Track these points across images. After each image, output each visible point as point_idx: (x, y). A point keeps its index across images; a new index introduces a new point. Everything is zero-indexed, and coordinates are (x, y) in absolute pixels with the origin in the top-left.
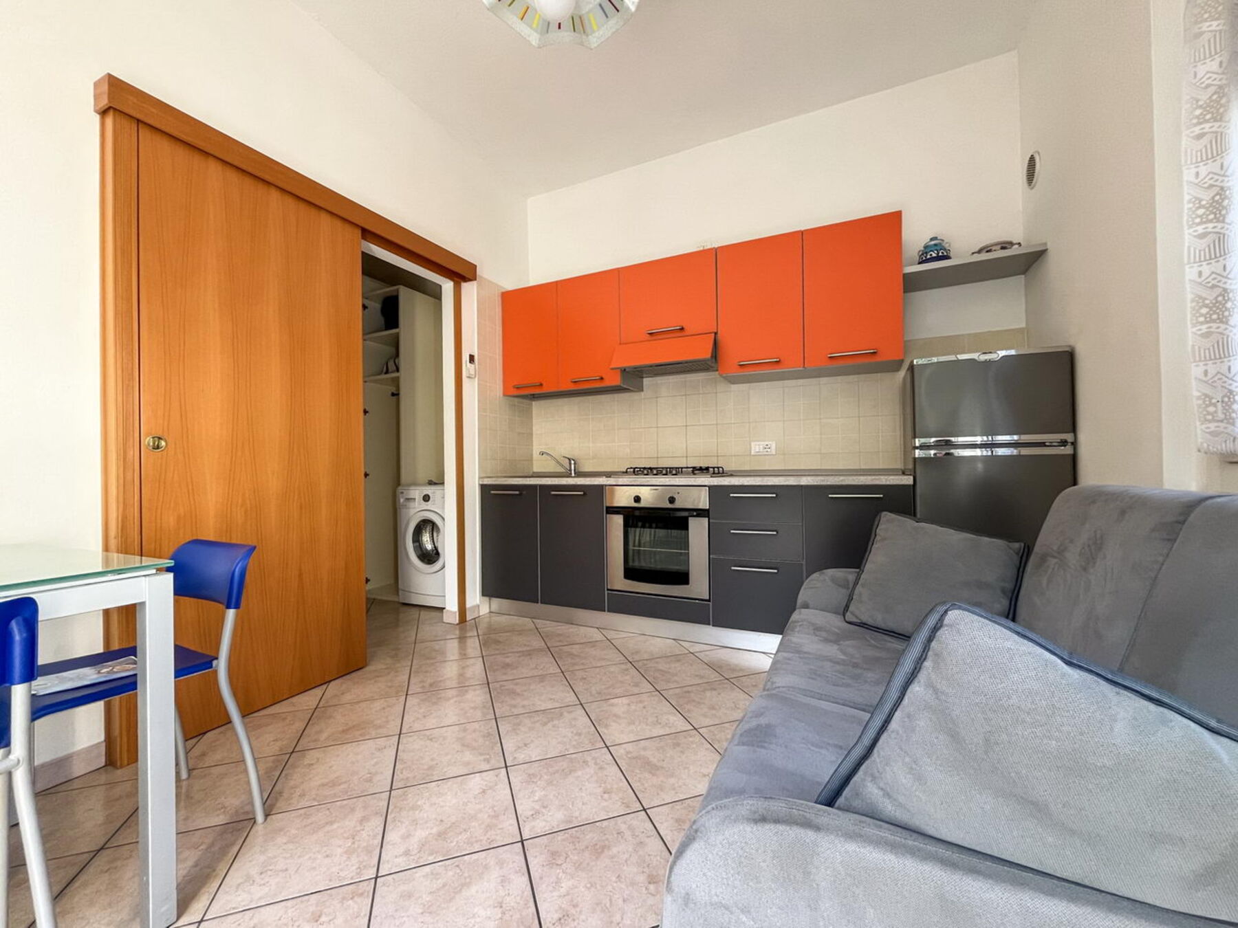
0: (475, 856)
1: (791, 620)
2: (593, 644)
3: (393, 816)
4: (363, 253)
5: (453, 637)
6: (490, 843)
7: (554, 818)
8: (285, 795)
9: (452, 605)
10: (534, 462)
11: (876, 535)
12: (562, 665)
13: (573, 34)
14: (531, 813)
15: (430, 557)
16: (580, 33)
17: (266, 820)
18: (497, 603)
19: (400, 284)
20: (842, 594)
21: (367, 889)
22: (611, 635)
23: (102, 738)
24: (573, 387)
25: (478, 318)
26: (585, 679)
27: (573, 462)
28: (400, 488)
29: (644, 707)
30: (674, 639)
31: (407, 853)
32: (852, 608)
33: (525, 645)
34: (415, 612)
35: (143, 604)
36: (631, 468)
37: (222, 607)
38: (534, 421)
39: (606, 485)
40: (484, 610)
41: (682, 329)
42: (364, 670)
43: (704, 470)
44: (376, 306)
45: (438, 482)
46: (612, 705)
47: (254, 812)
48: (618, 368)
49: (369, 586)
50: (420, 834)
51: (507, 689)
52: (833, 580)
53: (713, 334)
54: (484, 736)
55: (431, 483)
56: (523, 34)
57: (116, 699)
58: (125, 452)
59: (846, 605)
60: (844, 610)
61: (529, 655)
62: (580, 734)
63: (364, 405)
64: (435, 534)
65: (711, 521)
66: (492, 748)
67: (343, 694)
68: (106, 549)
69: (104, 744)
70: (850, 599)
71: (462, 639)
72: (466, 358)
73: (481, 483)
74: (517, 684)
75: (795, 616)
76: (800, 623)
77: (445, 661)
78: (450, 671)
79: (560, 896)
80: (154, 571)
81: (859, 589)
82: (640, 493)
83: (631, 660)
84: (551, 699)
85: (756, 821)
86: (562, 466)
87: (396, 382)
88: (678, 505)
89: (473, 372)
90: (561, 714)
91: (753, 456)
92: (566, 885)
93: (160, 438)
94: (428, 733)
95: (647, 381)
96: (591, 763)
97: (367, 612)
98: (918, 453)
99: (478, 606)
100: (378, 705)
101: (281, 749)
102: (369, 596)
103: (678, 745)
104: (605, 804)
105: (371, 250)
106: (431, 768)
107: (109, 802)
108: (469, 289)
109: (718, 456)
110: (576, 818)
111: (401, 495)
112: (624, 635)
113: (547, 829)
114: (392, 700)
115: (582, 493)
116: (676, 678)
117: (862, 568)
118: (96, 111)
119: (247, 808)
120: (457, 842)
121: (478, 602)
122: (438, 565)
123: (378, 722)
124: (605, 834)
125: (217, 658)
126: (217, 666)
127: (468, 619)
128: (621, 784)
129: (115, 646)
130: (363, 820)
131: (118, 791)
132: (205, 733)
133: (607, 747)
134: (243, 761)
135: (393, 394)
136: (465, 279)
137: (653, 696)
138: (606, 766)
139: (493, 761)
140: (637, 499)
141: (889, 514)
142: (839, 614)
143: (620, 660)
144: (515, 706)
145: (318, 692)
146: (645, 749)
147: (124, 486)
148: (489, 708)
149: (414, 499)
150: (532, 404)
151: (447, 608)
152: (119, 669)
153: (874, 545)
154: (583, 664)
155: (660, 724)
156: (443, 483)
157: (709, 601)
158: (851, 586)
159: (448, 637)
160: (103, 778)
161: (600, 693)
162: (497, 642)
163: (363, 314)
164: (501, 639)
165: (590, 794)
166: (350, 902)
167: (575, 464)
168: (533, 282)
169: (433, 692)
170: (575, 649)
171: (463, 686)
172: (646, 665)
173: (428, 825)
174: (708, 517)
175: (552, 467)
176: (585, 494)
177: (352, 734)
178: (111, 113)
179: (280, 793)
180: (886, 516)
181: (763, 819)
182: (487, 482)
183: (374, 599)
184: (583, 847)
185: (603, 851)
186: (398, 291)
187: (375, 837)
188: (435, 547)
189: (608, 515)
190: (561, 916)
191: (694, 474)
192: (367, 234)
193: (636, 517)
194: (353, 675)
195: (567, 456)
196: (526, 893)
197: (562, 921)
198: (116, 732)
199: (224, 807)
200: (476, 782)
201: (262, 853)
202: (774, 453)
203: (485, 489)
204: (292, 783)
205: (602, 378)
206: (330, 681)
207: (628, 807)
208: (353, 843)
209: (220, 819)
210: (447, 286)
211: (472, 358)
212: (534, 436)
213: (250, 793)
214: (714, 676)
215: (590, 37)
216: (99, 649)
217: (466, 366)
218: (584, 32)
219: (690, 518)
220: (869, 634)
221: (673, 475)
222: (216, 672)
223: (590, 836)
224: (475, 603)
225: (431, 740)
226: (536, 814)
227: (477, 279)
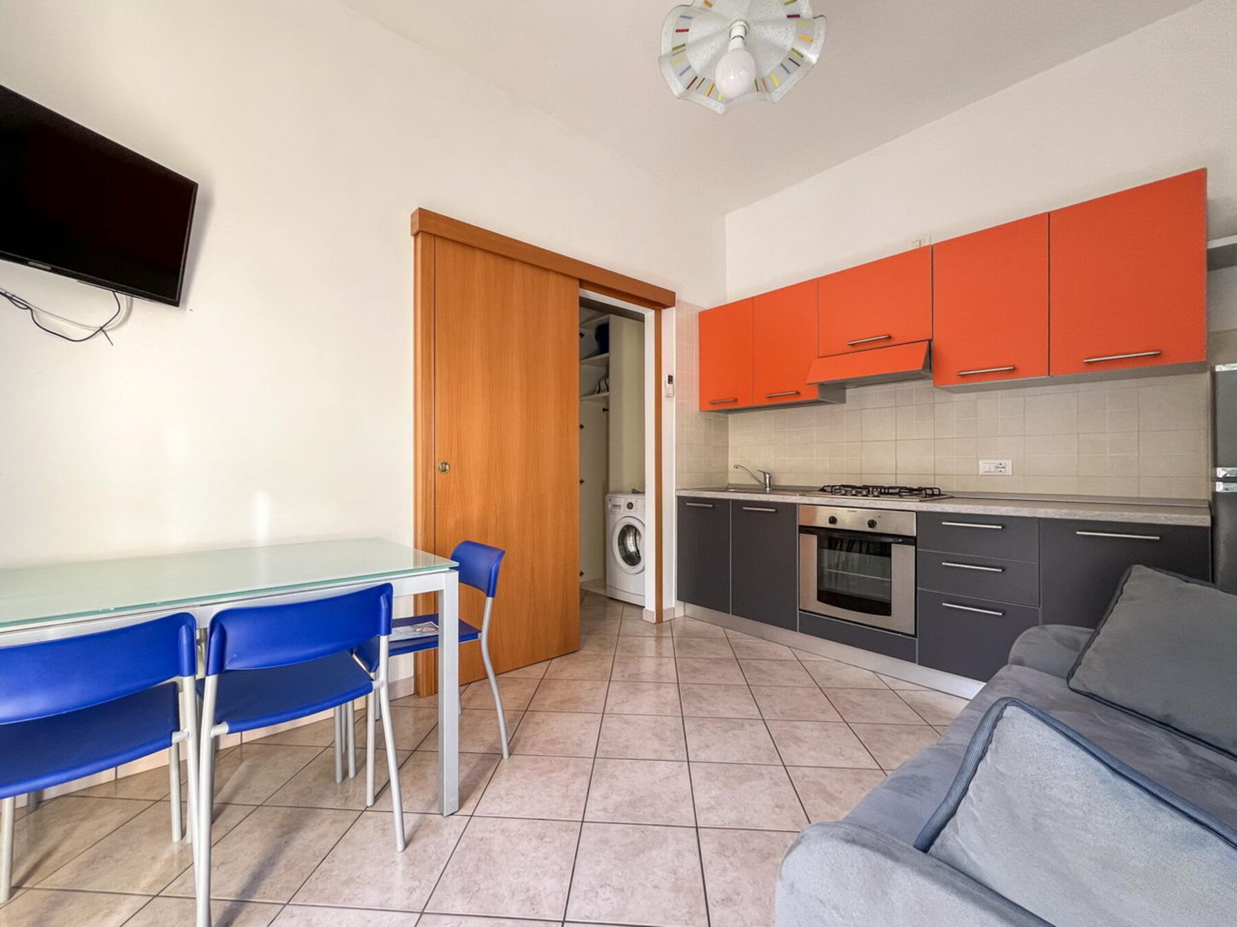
0: (657, 828)
1: (997, 675)
2: (782, 662)
3: (596, 778)
4: (580, 297)
5: (651, 635)
6: (670, 821)
7: (726, 816)
8: (522, 742)
9: (650, 606)
10: (729, 474)
11: (1122, 593)
12: (749, 679)
13: (756, 93)
14: (706, 806)
15: (633, 559)
16: (763, 92)
17: (509, 757)
18: (691, 608)
19: (610, 313)
20: (1069, 657)
21: (576, 828)
22: (803, 656)
23: (413, 675)
24: (767, 403)
25: (677, 341)
26: (770, 696)
27: (768, 476)
28: (609, 495)
29: (828, 736)
30: (873, 672)
31: (605, 810)
32: (1078, 672)
33: (714, 653)
34: (619, 607)
35: (442, 591)
36: (829, 486)
37: (483, 594)
38: (730, 433)
39: (799, 504)
40: (679, 613)
41: (890, 337)
42: (577, 653)
43: (912, 492)
44: (590, 333)
45: (639, 491)
46: (795, 727)
47: (501, 749)
48: (815, 383)
49: (583, 579)
50: (615, 798)
51: (693, 692)
52: (1059, 639)
53: (927, 342)
54: (671, 731)
55: (635, 492)
56: (709, 107)
57: (420, 652)
58: (427, 476)
59: (1072, 670)
60: (1069, 675)
61: (718, 663)
62: (759, 748)
63: (580, 421)
64: (637, 538)
65: (918, 549)
66: (678, 742)
67: (561, 671)
68: (416, 546)
69: (413, 679)
70: (1077, 664)
71: (659, 638)
72: (665, 379)
73: (677, 494)
74: (703, 689)
75: (1002, 672)
76: (1005, 681)
77: (644, 657)
78: (648, 666)
79: (725, 882)
80: (448, 569)
81: (1089, 653)
82: (836, 514)
83: (821, 686)
84: (734, 709)
85: (848, 841)
86: (755, 478)
87: (607, 399)
88: (878, 529)
89: (671, 392)
90: (743, 725)
91: (981, 475)
92: (731, 874)
93: (446, 464)
94: (625, 717)
95: (850, 392)
96: (767, 777)
97: (581, 603)
98: (1220, 487)
99: (674, 609)
100: (588, 685)
101: (519, 707)
102: (583, 588)
103: (860, 781)
104: (774, 816)
105: (587, 295)
106: (627, 747)
107: (417, 720)
108: (669, 315)
109: (935, 475)
110: (747, 822)
111: (609, 502)
112: (819, 658)
113: (719, 824)
114: (599, 683)
115: (774, 510)
116: (868, 713)
117: (1098, 628)
118: (412, 235)
119: (498, 746)
120: (644, 813)
121: (674, 606)
122: (639, 567)
123: (587, 700)
124: (772, 843)
125: (480, 632)
126: (481, 636)
127: (664, 620)
128: (793, 804)
129: (420, 614)
130: (575, 775)
131: (422, 713)
132: (470, 683)
133: (784, 766)
134: (496, 710)
135: (604, 410)
136: (665, 307)
137: (840, 727)
138: (780, 783)
139: (677, 754)
140: (833, 520)
141: (1145, 568)
142: (1062, 678)
143: (808, 684)
144: (700, 709)
145: (544, 665)
146: (823, 777)
147: (426, 501)
148: (677, 706)
149: (620, 506)
150: (727, 418)
151: (646, 608)
152: (424, 630)
153: (1118, 605)
154: (769, 681)
155: (843, 756)
156: (643, 493)
157: (915, 636)
158: (1082, 648)
159: (646, 635)
160: (412, 702)
161: (783, 713)
162: (689, 646)
163: (580, 342)
164: (692, 643)
165: (763, 804)
166: (564, 834)
167: (770, 478)
168: (730, 300)
169: (634, 682)
170: (764, 665)
171: (659, 683)
172: (836, 693)
173: (621, 792)
174: (916, 545)
175: (747, 480)
176: (777, 511)
177: (569, 705)
178: (420, 234)
179: (518, 740)
180: (1139, 571)
181: (852, 841)
182: (683, 494)
183: (587, 591)
184: (750, 848)
185: (768, 858)
186: (608, 319)
187: (582, 791)
188: (637, 549)
189: (801, 534)
190: (724, 898)
191: (901, 496)
192: (583, 283)
193: (832, 538)
194: (570, 656)
195: (761, 470)
196: (696, 870)
197: (725, 902)
198: (420, 672)
199: (483, 741)
200: (662, 768)
201: (508, 780)
202: (1010, 474)
203: (681, 500)
204: (526, 734)
205: (798, 393)
206: (552, 659)
207: (797, 825)
208: (567, 791)
209: (482, 749)
210: (649, 314)
211: (670, 379)
212: (730, 448)
213: (500, 734)
214: (914, 719)
215: (773, 94)
216: (411, 615)
217: (665, 386)
218: (767, 90)
219: (893, 545)
220: (1096, 709)
221: (875, 496)
222: (480, 641)
223: (758, 842)
224: (669, 607)
225: (627, 723)
226: (710, 808)
227: (676, 305)
